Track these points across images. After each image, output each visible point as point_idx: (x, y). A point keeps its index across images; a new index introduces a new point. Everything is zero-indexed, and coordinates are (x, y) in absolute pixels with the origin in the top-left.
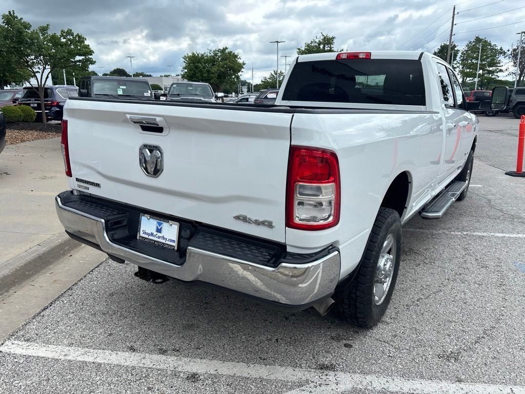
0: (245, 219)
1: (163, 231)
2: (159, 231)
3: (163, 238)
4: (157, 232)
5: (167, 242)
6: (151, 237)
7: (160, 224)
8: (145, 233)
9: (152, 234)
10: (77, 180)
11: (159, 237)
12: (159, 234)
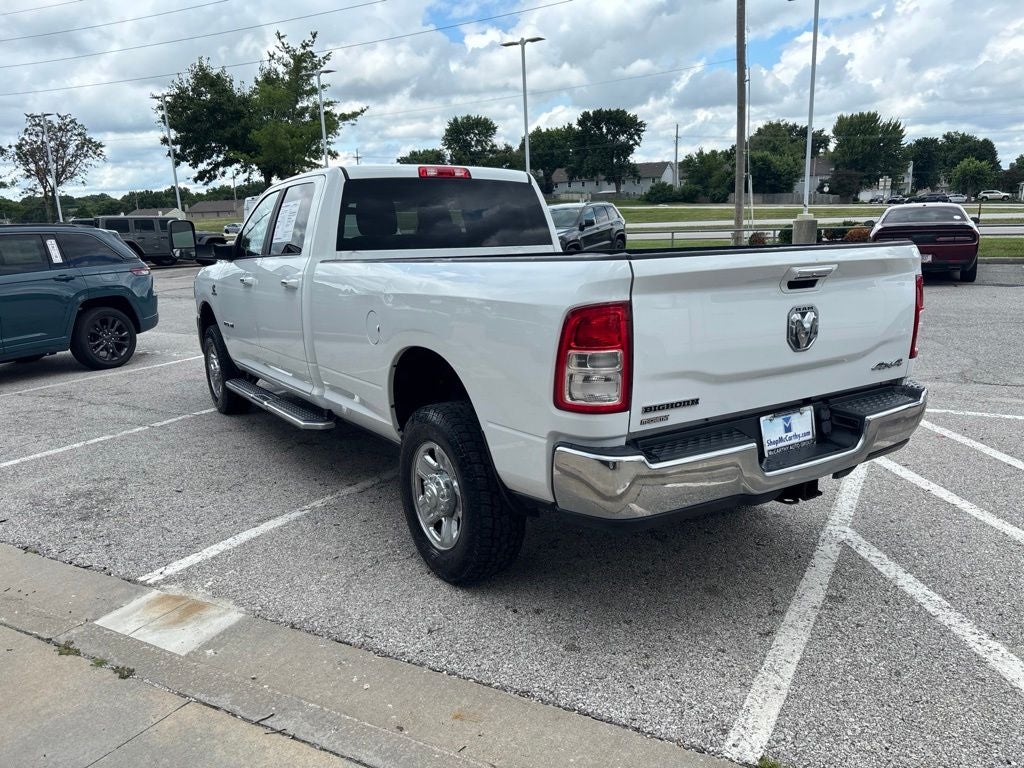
0: (882, 366)
1: (793, 427)
2: (788, 429)
3: (796, 436)
4: (786, 432)
5: (802, 439)
6: (779, 445)
7: (787, 420)
8: (771, 443)
9: (781, 440)
10: (647, 410)
11: (790, 438)
12: (790, 434)
